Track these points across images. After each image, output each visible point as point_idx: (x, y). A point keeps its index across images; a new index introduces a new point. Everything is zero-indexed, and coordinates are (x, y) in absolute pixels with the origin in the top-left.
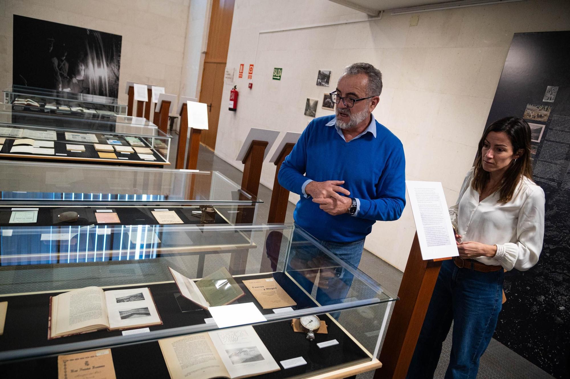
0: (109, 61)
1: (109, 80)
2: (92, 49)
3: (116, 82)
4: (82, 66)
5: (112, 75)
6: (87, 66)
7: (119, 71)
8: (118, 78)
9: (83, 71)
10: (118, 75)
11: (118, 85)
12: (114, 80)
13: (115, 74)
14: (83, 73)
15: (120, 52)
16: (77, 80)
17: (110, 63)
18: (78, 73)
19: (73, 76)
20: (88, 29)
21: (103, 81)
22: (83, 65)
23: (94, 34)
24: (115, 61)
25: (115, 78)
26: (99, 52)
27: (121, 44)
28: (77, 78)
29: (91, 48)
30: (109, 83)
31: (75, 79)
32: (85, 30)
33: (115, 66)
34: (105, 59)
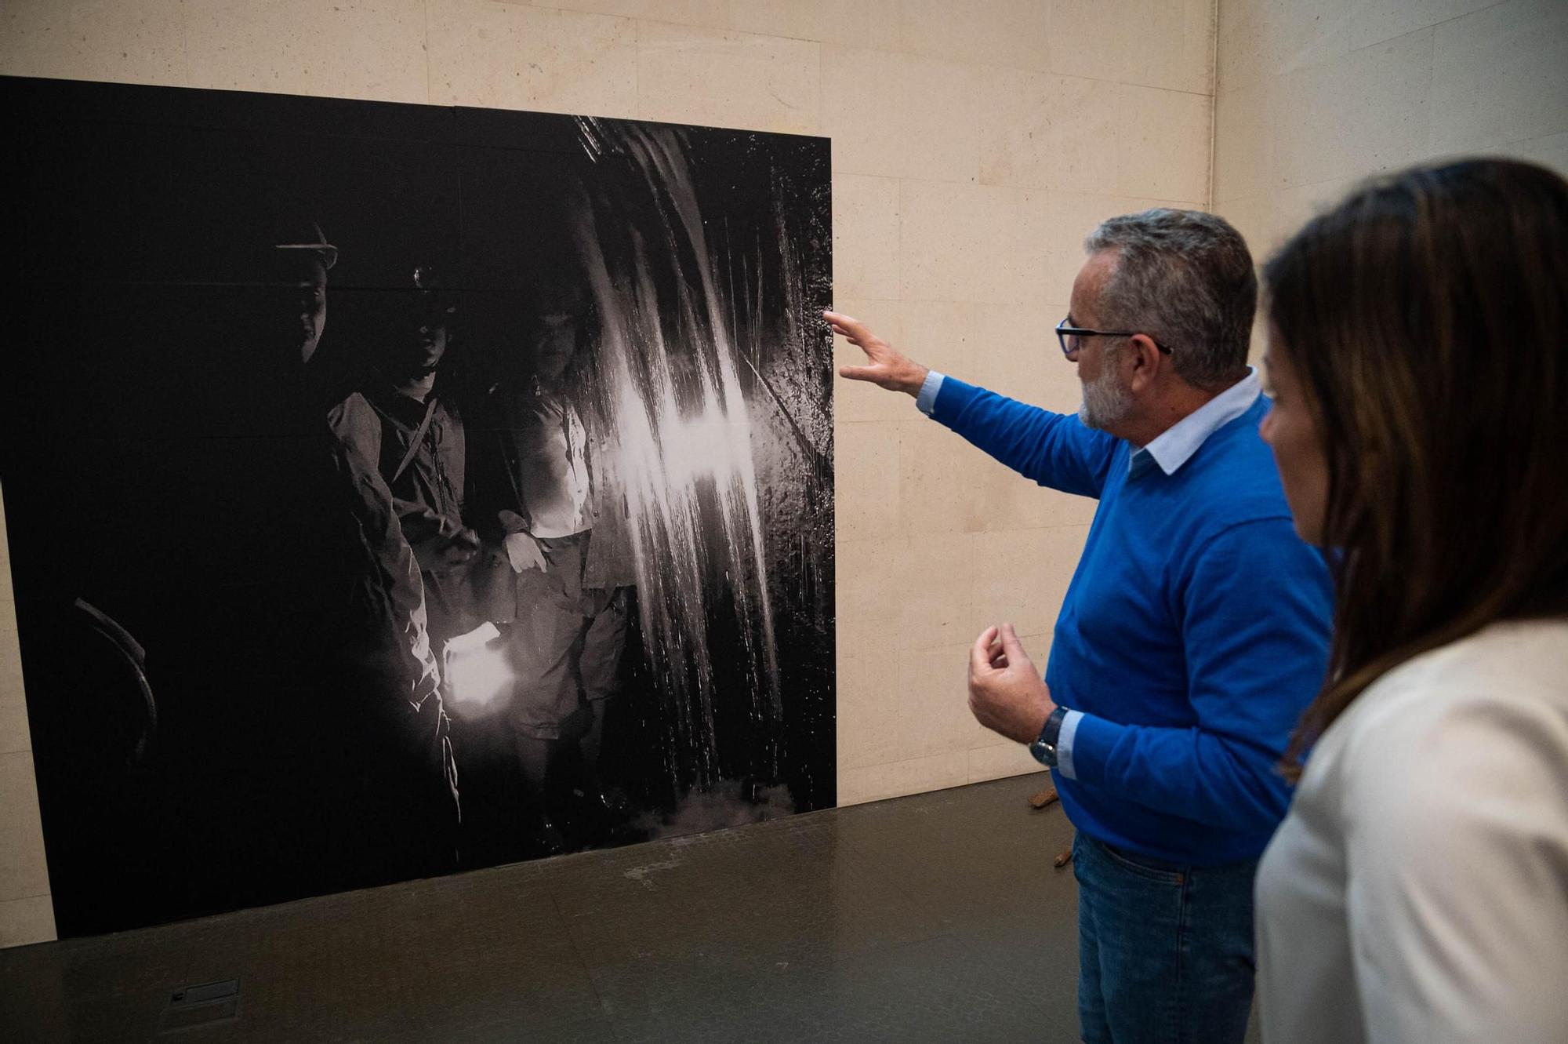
0: (756, 349)
1: (769, 491)
2: (634, 282)
3: (811, 498)
4: (565, 426)
5: (781, 451)
6: (601, 415)
7: (828, 416)
8: (823, 470)
9: (579, 461)
10: (822, 452)
11: (829, 516)
12: (802, 488)
13: (801, 439)
14: (575, 482)
15: (825, 263)
16: (542, 541)
17: (766, 360)
18: (548, 485)
19: (507, 517)
20: (585, 119)
21: (726, 509)
22: (572, 415)
23: (637, 150)
24: (797, 339)
25: (805, 468)
26: (684, 291)
27: (828, 199)
28: (540, 532)
29: (620, 264)
30: (766, 518)
31: (523, 536)
32: (563, 127)
33: (801, 378)
34: (731, 343)
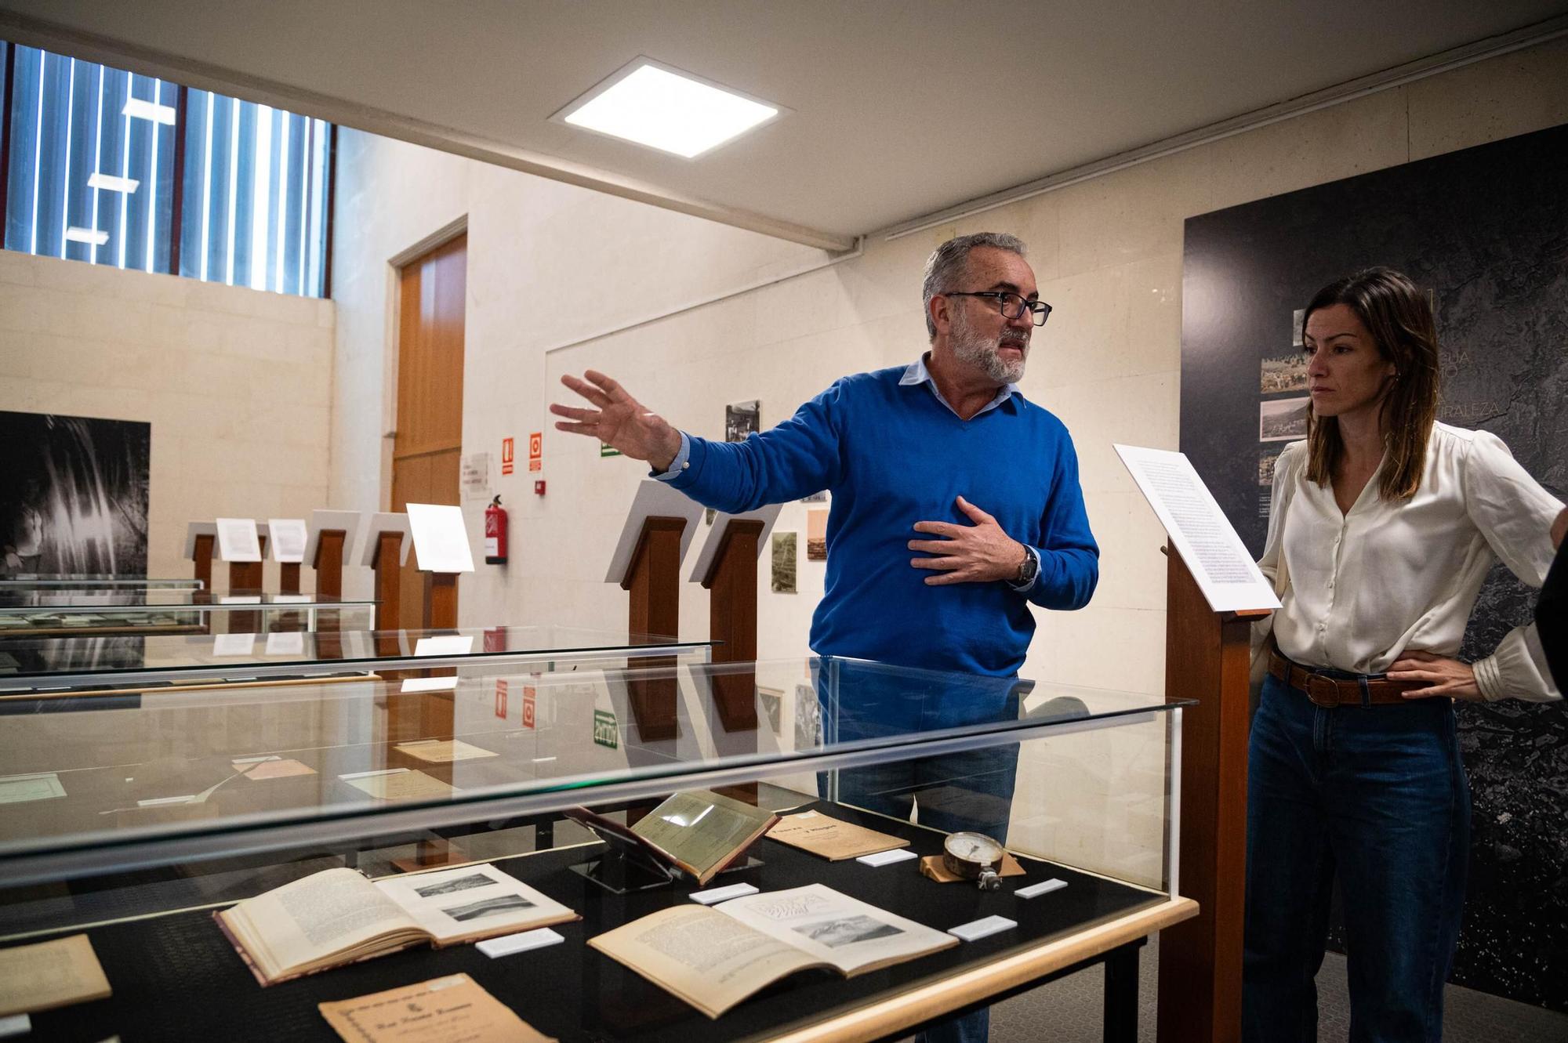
0: (116, 494)
1: (119, 545)
2: (65, 469)
3: (137, 548)
4: (33, 517)
5: (125, 531)
6: (48, 514)
7: (146, 519)
8: (143, 539)
9: (38, 530)
10: (143, 531)
11: (145, 556)
12: (133, 545)
13: (134, 527)
14: (37, 537)
15: (147, 465)
16: (21, 557)
17: (119, 499)
18: (25, 537)
19: (7, 547)
20: (49, 415)
21: (99, 551)
22: (37, 514)
23: (69, 426)
24: (134, 491)
25: (135, 538)
26: (86, 473)
27: (148, 444)
28: (21, 553)
29: (59, 463)
30: (117, 555)
31: (13, 555)
32: (42, 418)
33: (135, 505)
34: (104, 491)
